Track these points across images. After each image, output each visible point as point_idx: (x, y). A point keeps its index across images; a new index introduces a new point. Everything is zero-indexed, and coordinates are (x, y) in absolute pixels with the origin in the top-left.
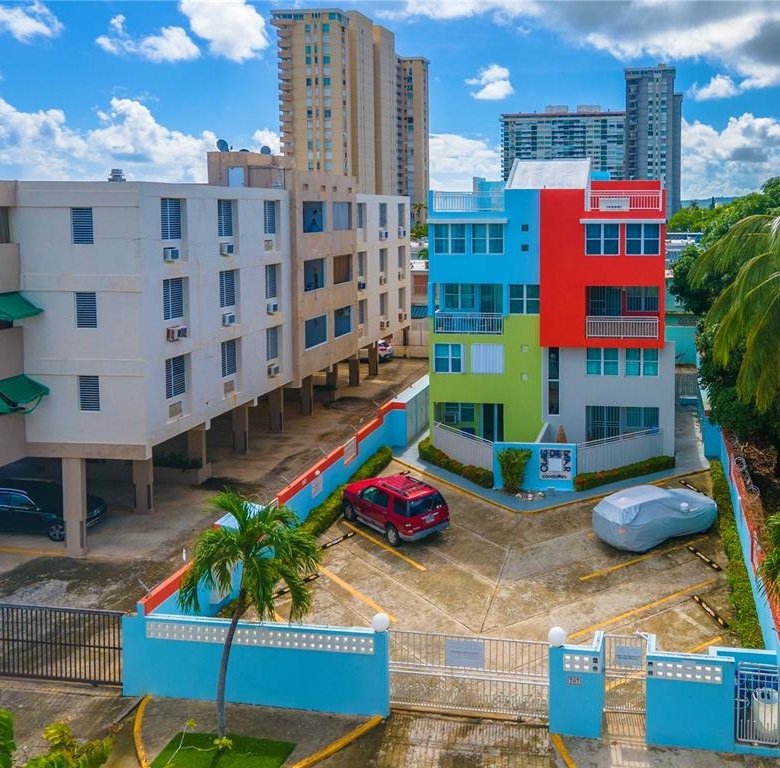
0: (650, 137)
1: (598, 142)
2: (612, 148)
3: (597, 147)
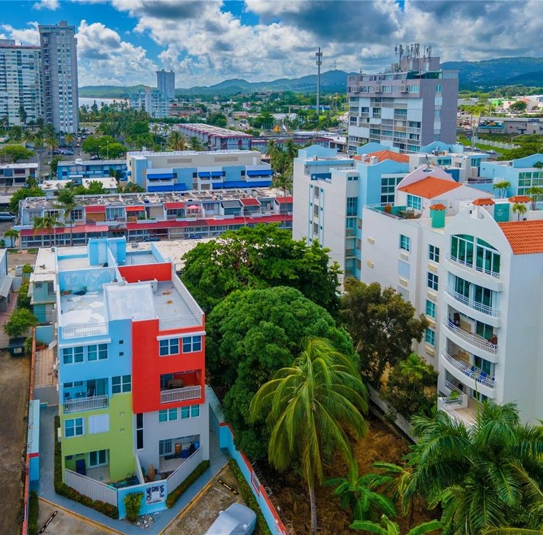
0: (59, 74)
1: (15, 67)
2: (26, 72)
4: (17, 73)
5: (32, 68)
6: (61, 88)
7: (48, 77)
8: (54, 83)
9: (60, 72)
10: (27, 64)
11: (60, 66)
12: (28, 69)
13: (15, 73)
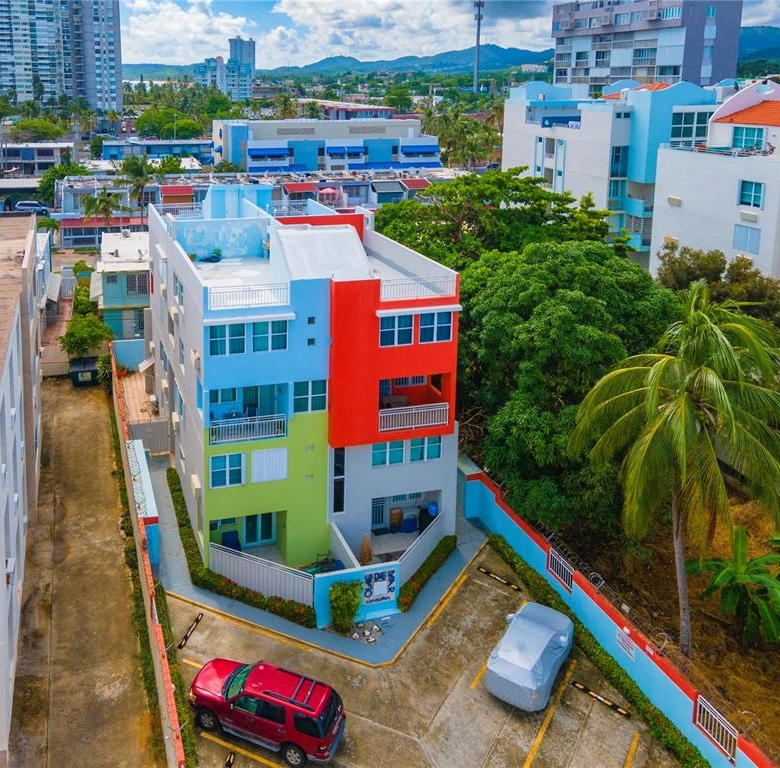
0: (96, 23)
1: (25, 18)
2: (41, 25)
3: (25, 24)
4: (28, 27)
5: (50, 20)
6: (98, 43)
7: (77, 28)
8: (88, 36)
9: (97, 19)
10: (43, 13)
11: (96, 10)
12: (45, 21)
13: (24, 27)
